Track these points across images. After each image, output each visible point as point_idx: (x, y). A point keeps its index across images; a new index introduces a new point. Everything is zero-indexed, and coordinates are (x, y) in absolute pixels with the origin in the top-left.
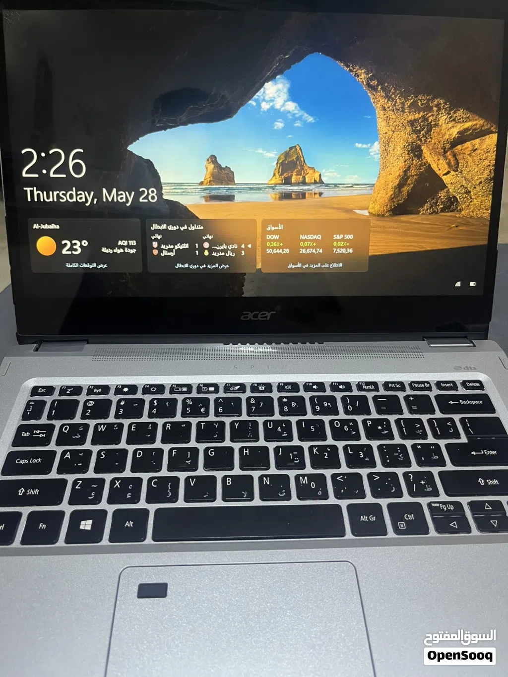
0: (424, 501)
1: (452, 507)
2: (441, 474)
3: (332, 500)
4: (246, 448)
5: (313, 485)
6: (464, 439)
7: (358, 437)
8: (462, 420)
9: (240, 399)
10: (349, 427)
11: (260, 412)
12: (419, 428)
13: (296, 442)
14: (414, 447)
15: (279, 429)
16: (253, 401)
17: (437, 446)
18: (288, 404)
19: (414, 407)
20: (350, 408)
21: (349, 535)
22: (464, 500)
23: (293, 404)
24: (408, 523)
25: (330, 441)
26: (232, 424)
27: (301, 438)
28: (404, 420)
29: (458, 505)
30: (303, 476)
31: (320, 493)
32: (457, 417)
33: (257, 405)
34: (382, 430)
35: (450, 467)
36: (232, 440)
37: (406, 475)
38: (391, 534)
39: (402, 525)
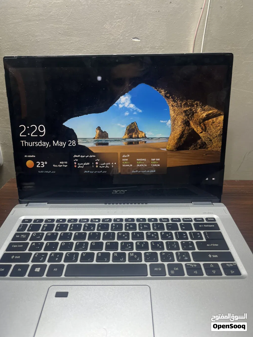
0: (183, 263)
1: (195, 266)
2: (192, 253)
3: (143, 262)
4: (109, 242)
5: (136, 256)
6: (204, 240)
7: (158, 239)
8: (204, 233)
9: (108, 224)
10: (154, 235)
11: (116, 229)
12: (185, 236)
13: (130, 240)
14: (182, 243)
15: (124, 236)
16: (114, 225)
17: (192, 242)
18: (129, 226)
19: (184, 228)
20: (155, 228)
21: (149, 276)
22: (201, 263)
23: (131, 226)
24: (175, 271)
25: (145, 240)
26: (104, 234)
27: (133, 239)
28: (179, 232)
29: (199, 265)
30: (132, 253)
31: (138, 259)
32: (202, 232)
33: (115, 226)
34: (168, 236)
35: (197, 250)
36: (103, 240)
37: (177, 253)
38: (168, 275)
39: (172, 272)
